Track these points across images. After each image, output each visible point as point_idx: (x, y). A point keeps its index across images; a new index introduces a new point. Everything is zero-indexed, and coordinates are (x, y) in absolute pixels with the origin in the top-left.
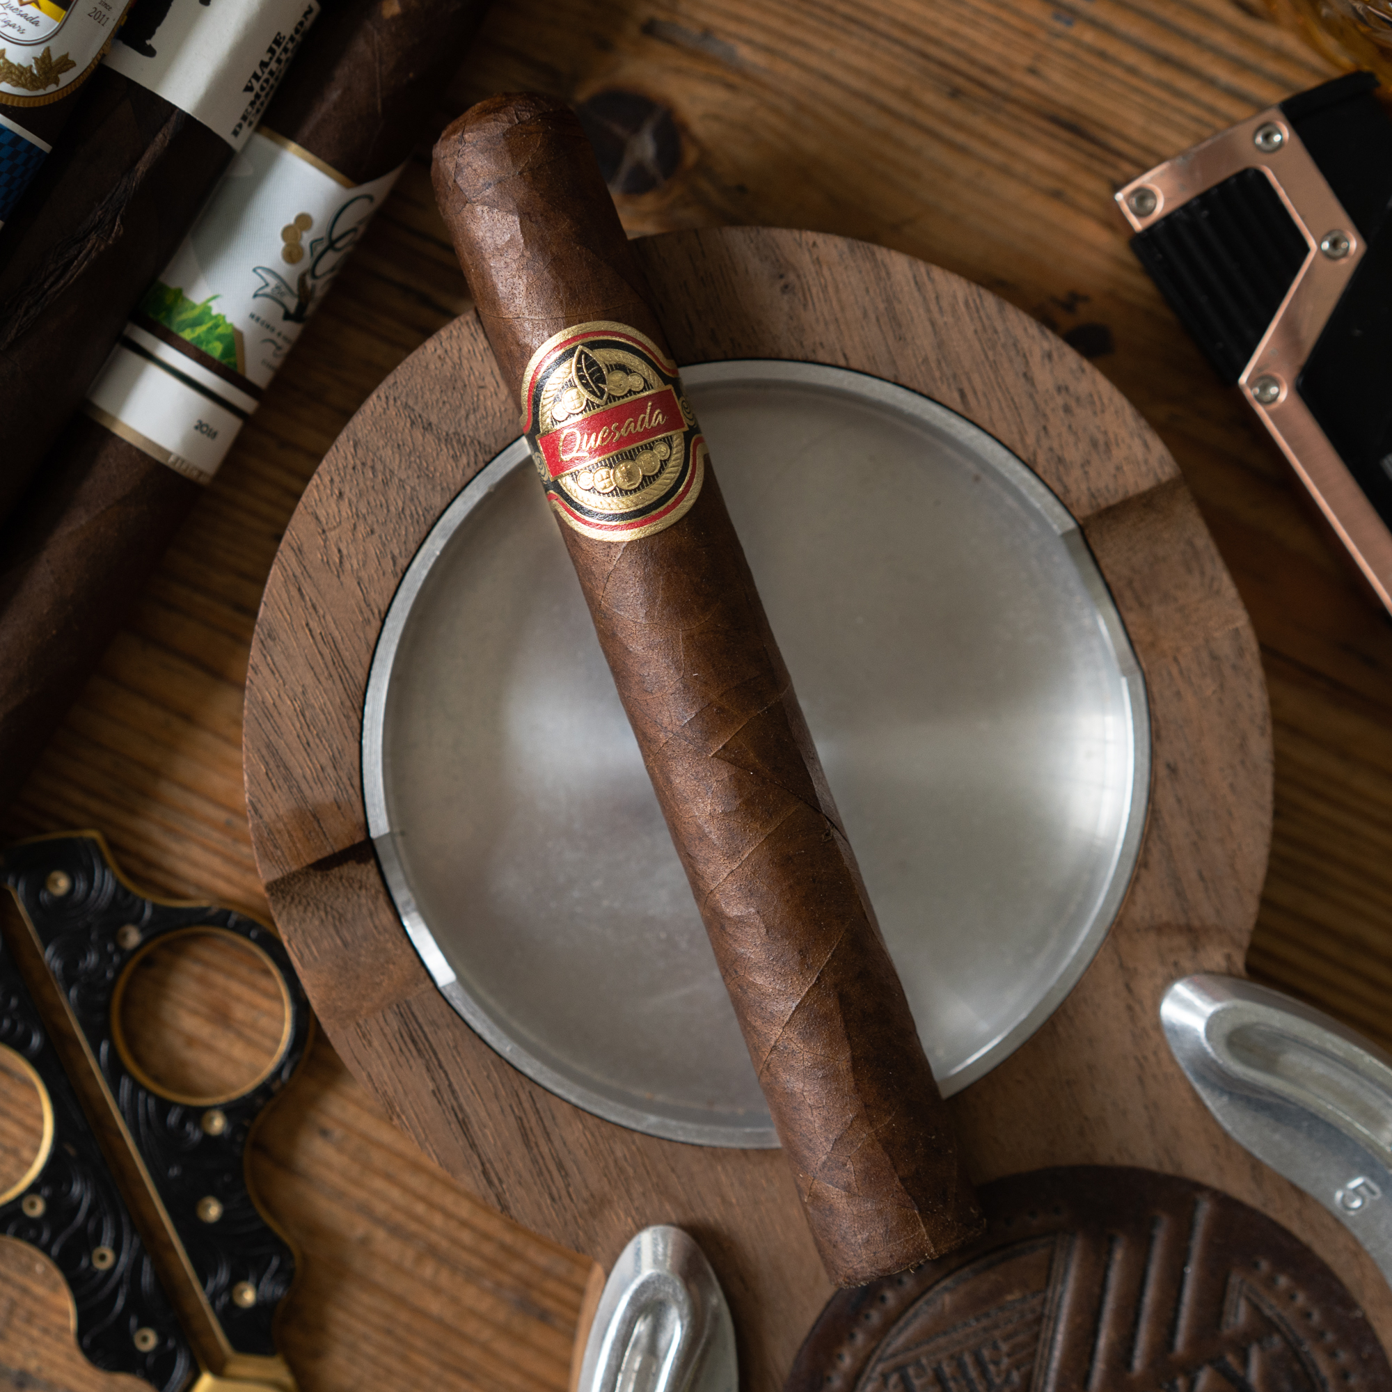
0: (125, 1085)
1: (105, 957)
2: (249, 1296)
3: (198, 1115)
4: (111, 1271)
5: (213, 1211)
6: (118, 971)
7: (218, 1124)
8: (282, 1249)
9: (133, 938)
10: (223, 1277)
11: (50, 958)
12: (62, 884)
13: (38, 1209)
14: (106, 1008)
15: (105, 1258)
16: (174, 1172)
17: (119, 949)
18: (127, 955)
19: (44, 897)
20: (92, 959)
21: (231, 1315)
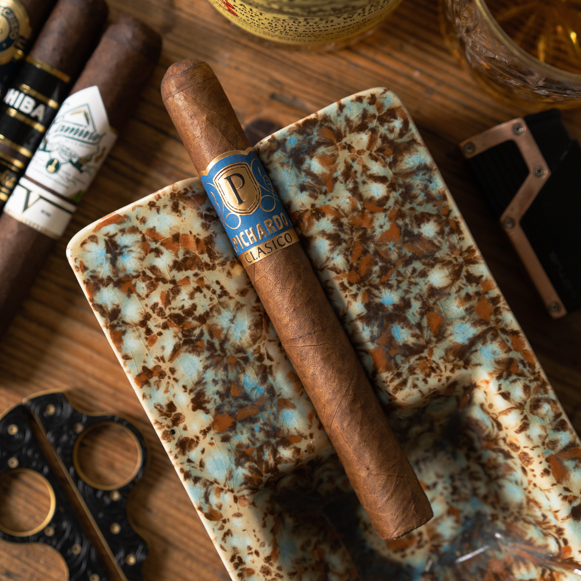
0: (80, 484)
1: (70, 436)
2: (132, 560)
3: (108, 493)
4: (79, 555)
5: (116, 529)
6: (75, 441)
7: (116, 496)
8: (143, 542)
9: (80, 428)
10: (121, 554)
11: (49, 437)
12: (52, 410)
13: (51, 532)
14: (71, 455)
15: (77, 549)
16: (101, 515)
17: (75, 433)
18: (78, 435)
19: (45, 415)
20: (65, 438)
21: (126, 567)
